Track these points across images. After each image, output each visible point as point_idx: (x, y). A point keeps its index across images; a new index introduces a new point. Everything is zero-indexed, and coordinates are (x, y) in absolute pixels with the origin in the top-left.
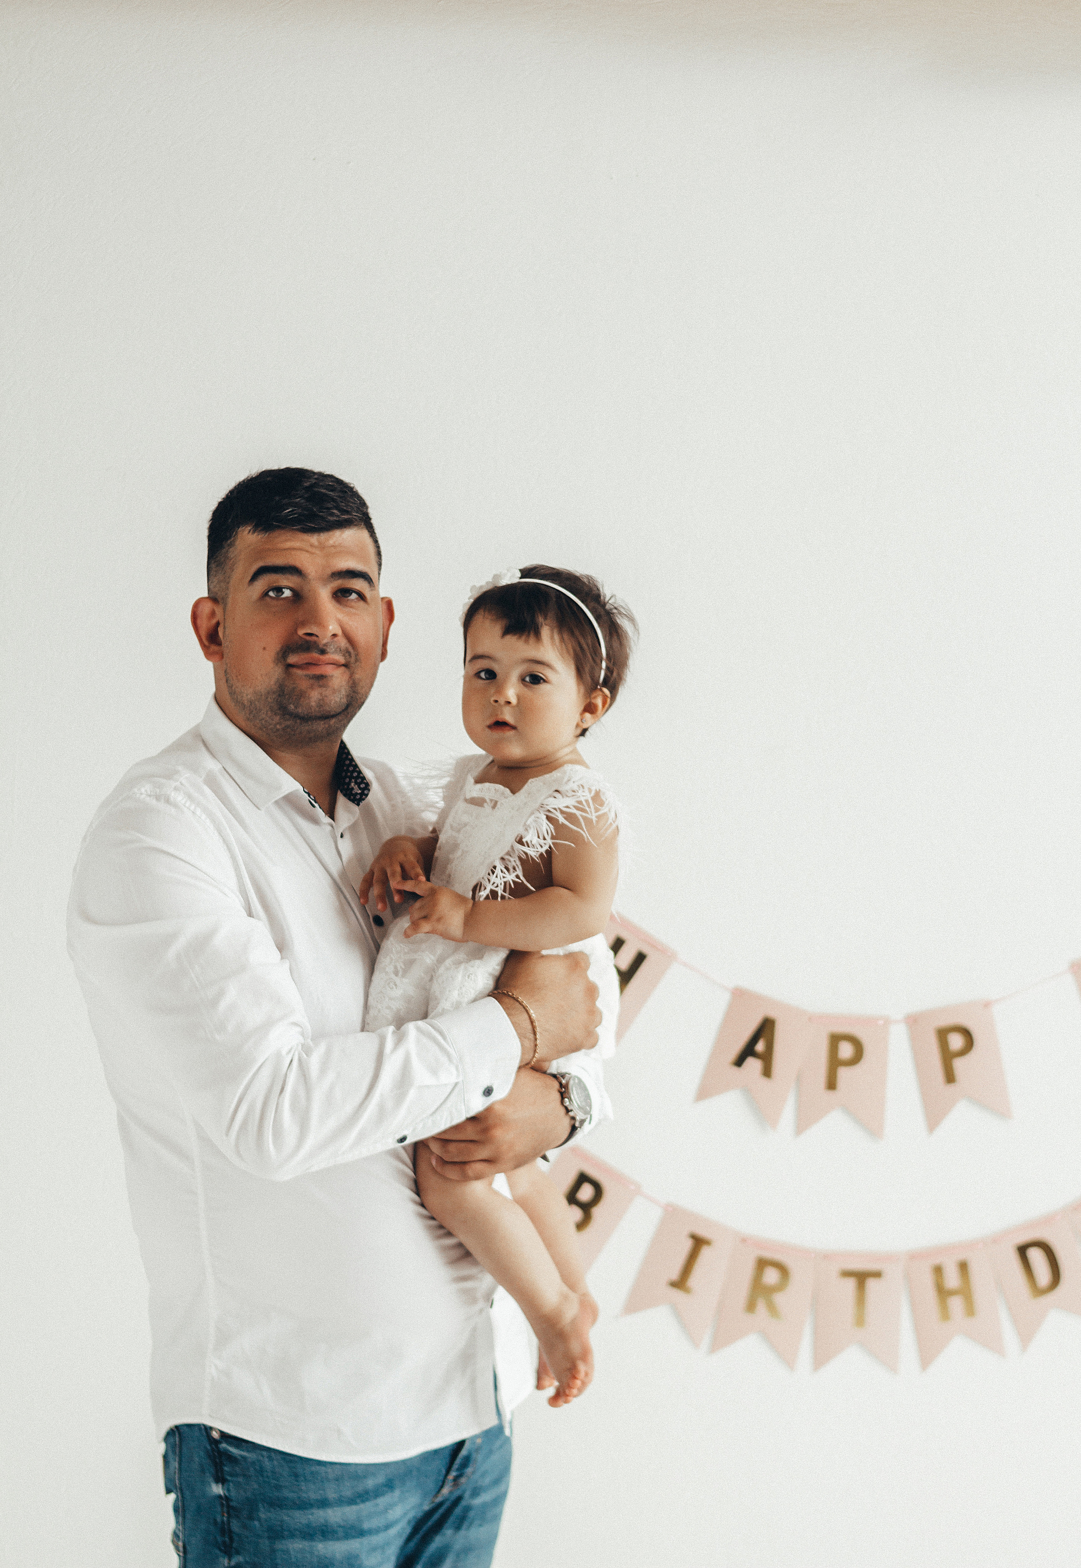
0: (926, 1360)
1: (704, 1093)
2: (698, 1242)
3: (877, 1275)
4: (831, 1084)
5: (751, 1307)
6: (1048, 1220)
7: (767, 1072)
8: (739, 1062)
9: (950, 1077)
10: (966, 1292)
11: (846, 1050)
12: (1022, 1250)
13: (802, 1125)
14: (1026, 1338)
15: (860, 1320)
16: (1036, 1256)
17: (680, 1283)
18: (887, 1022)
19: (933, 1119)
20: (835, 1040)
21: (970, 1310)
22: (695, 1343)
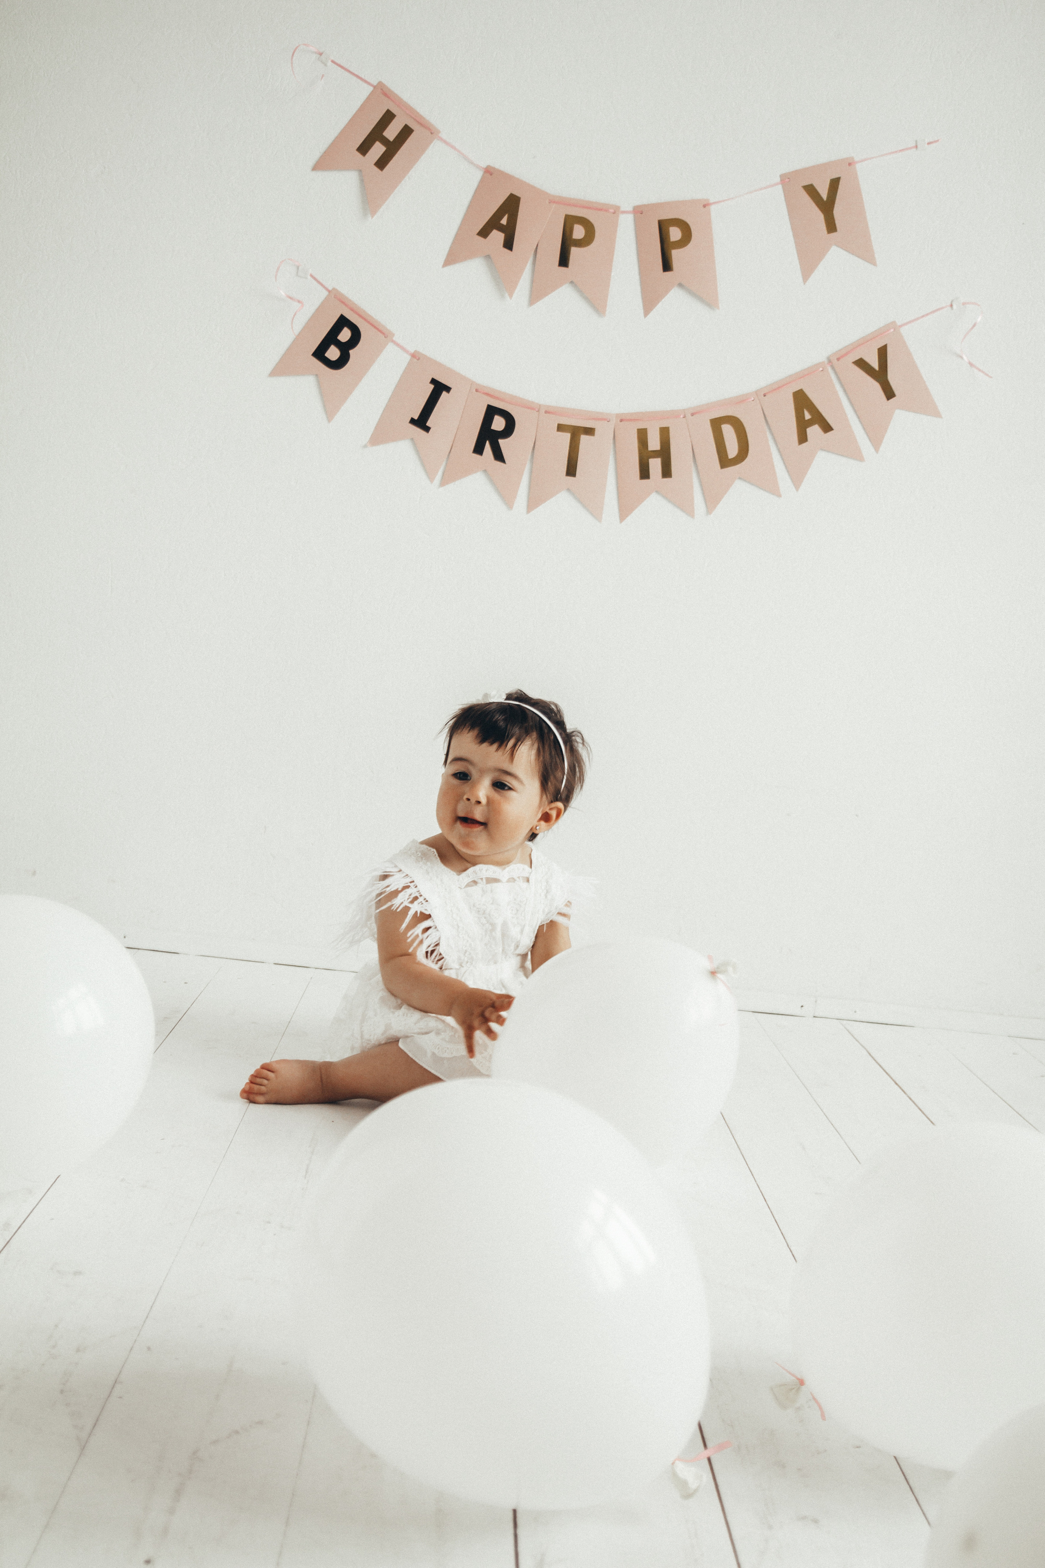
0: (624, 512)
1: (452, 259)
2: (439, 388)
3: (590, 431)
4: (564, 261)
5: (478, 449)
6: (741, 400)
7: (509, 244)
8: (484, 233)
9: (667, 266)
10: (665, 454)
11: (579, 232)
12: (717, 424)
13: (535, 296)
14: (711, 502)
15: (571, 470)
16: (728, 430)
17: (421, 422)
18: (616, 211)
19: (650, 302)
20: (569, 222)
21: (667, 472)
22: (431, 478)
